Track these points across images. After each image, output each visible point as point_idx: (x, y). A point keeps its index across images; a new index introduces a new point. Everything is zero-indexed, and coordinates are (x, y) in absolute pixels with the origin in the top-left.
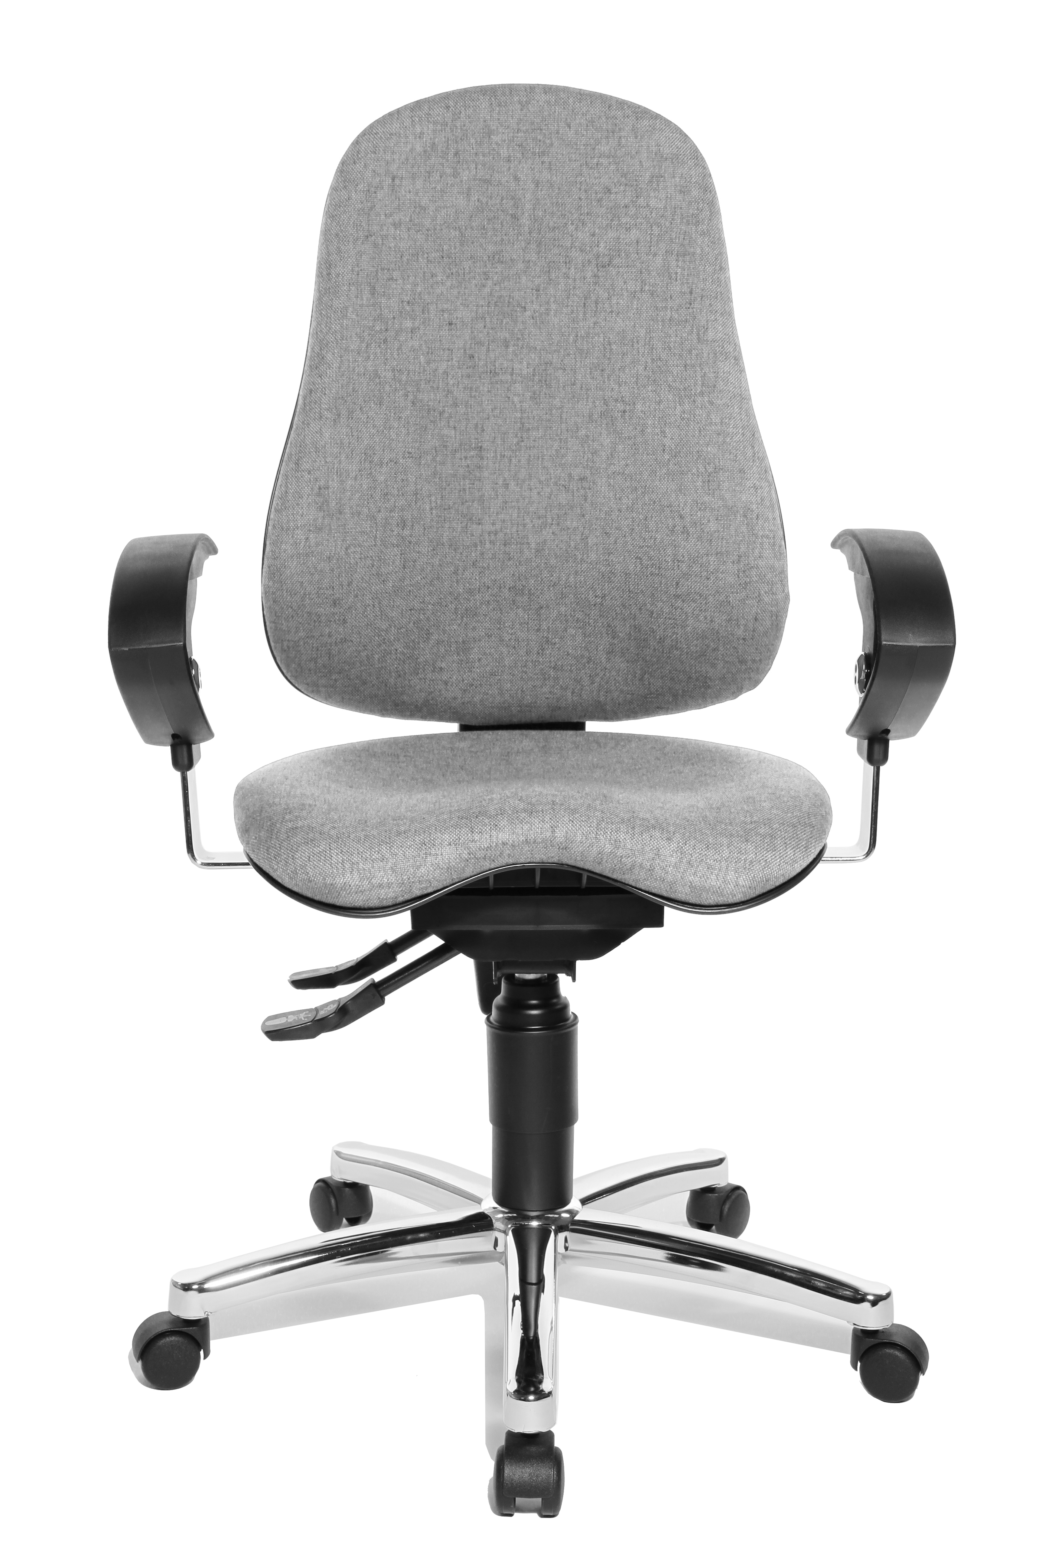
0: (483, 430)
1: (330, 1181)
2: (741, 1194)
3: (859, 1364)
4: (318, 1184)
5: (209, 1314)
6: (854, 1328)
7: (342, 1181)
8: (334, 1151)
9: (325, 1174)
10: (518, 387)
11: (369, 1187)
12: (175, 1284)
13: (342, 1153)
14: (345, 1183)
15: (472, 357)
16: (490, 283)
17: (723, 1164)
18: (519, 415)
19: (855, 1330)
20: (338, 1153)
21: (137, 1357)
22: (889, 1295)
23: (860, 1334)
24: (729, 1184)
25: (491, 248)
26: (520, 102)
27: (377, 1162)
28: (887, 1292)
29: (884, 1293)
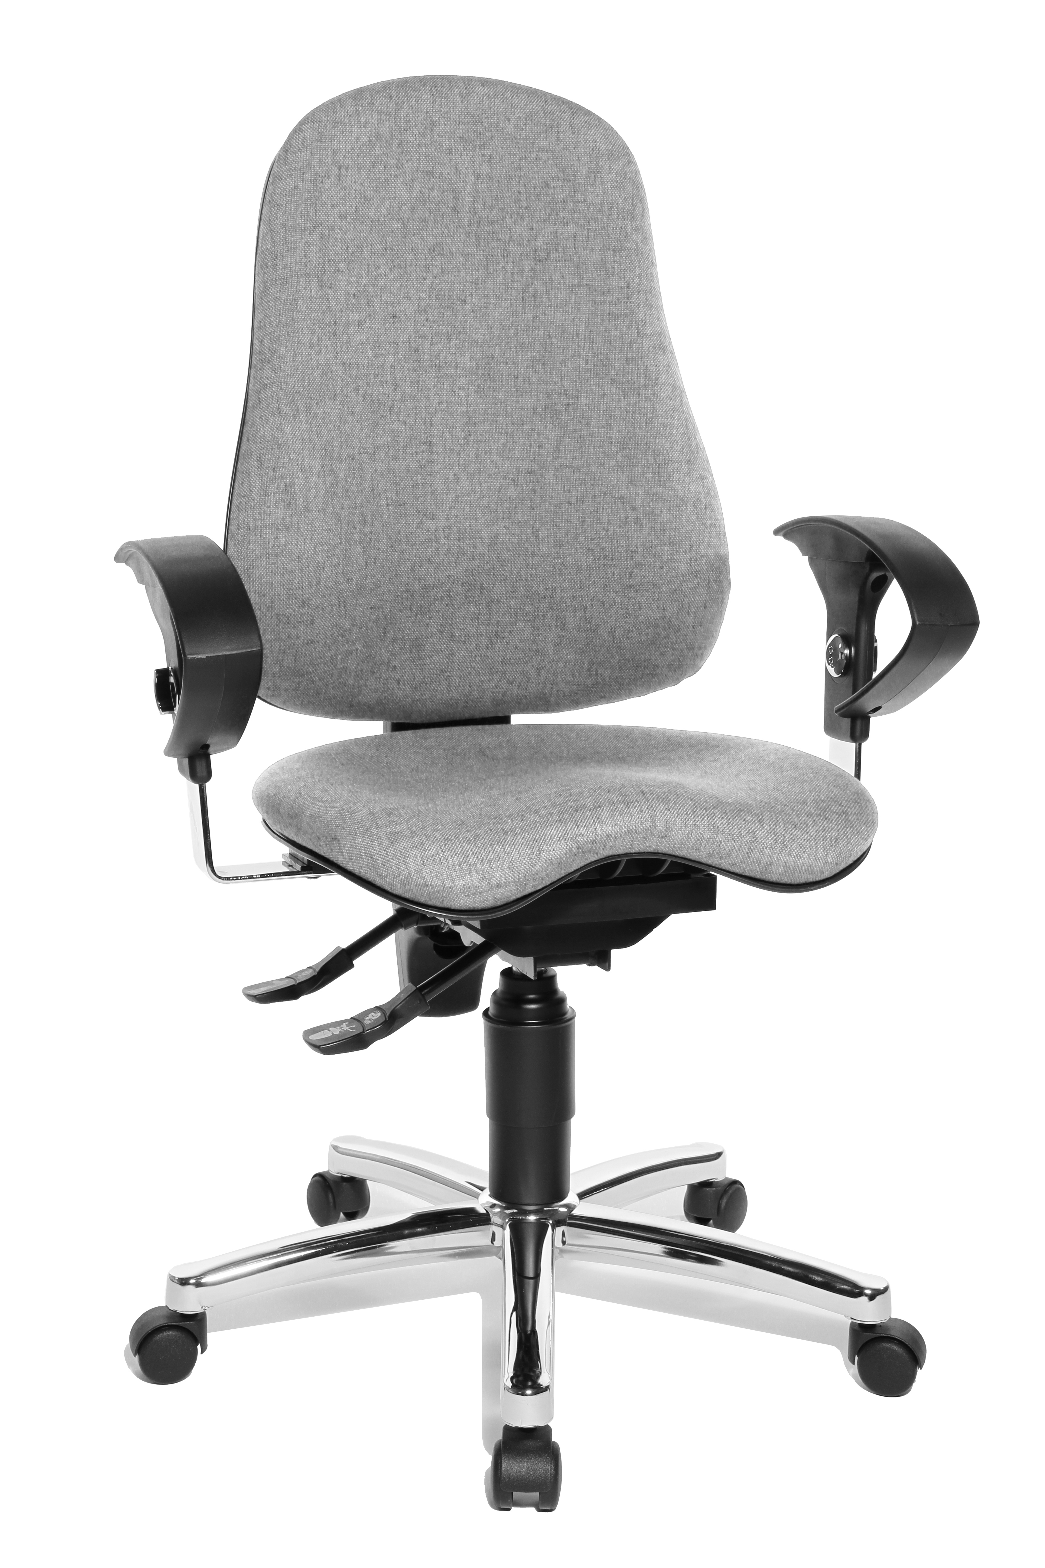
0: (431, 425)
1: (327, 1175)
2: (738, 1189)
3: (856, 1358)
4: (315, 1178)
5: (206, 1308)
6: (852, 1322)
7: (340, 1175)
8: (332, 1145)
9: (323, 1168)
10: (463, 381)
11: (366, 1182)
12: (172, 1278)
13: (339, 1147)
14: (342, 1177)
15: (417, 350)
16: (430, 275)
17: (721, 1158)
18: (464, 409)
19: (852, 1324)
20: (335, 1148)
21: (134, 1353)
22: (886, 1289)
23: (857, 1328)
24: (726, 1178)
25: (431, 240)
27: (374, 1157)
28: (885, 1286)
29: (881, 1287)
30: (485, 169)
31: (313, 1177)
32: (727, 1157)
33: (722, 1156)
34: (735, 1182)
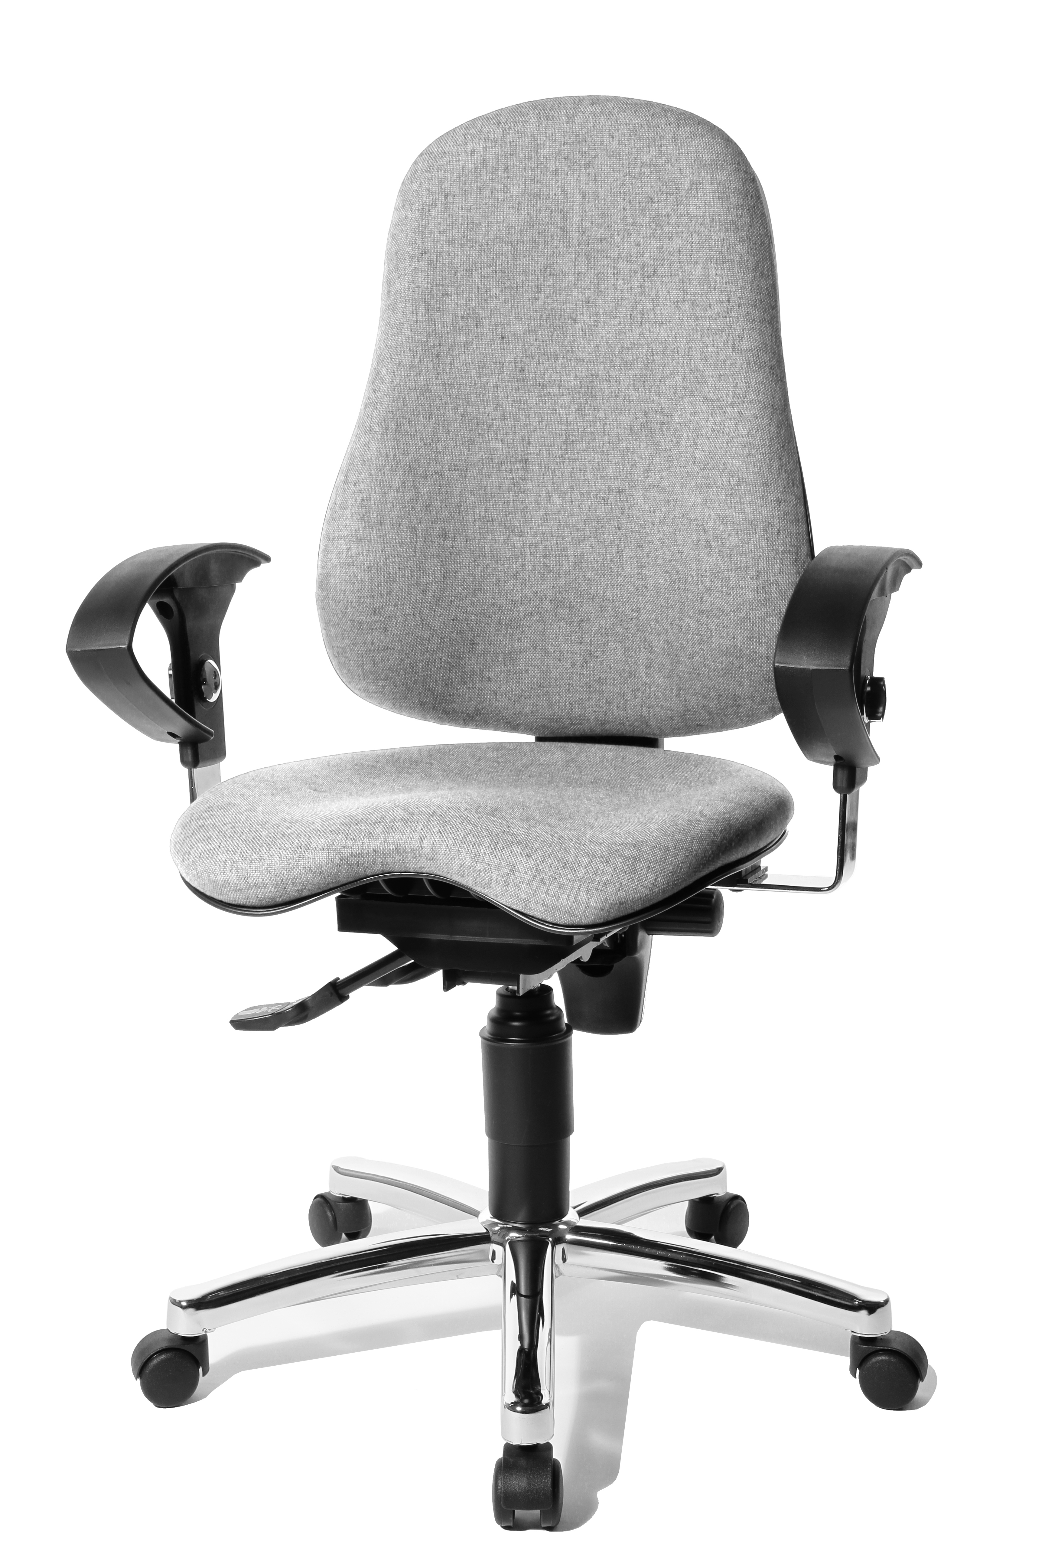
0: (529, 443)
1: (328, 1196)
2: (740, 1204)
3: (858, 1371)
4: (316, 1199)
5: (207, 1331)
6: (853, 1335)
7: (341, 1196)
8: (333, 1166)
9: (323, 1190)
10: (565, 399)
11: (367, 1202)
12: (173, 1302)
13: (340, 1168)
14: (343, 1197)
15: (522, 370)
16: (542, 295)
17: (721, 1173)
18: (564, 427)
19: (853, 1338)
20: (336, 1169)
21: (136, 1376)
22: (887, 1302)
23: (858, 1340)
24: (727, 1193)
25: (542, 261)
26: (567, 115)
27: (374, 1177)
28: (885, 1299)
29: (881, 1299)
30: (591, 188)
31: (316, 1198)
32: (729, 1171)
33: (723, 1171)
34: (737, 1197)
